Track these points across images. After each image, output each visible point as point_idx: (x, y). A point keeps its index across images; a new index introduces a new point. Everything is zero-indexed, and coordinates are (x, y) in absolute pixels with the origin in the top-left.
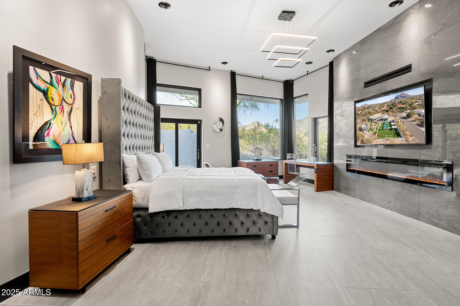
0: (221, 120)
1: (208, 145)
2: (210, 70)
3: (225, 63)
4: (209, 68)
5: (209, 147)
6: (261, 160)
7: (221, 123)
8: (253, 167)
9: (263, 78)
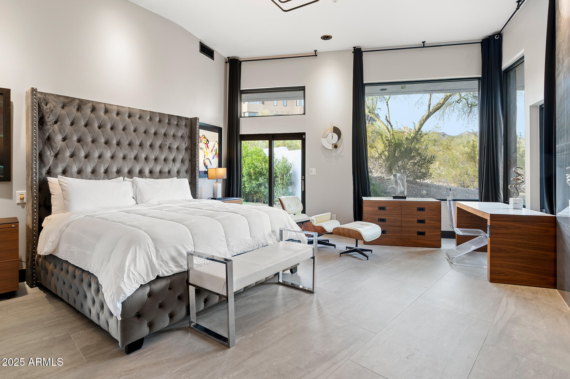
0: (337, 131)
1: (314, 170)
2: (317, 55)
3: (326, 38)
4: (316, 53)
5: (315, 174)
6: (405, 198)
7: (336, 136)
8: (379, 210)
9: (424, 45)
